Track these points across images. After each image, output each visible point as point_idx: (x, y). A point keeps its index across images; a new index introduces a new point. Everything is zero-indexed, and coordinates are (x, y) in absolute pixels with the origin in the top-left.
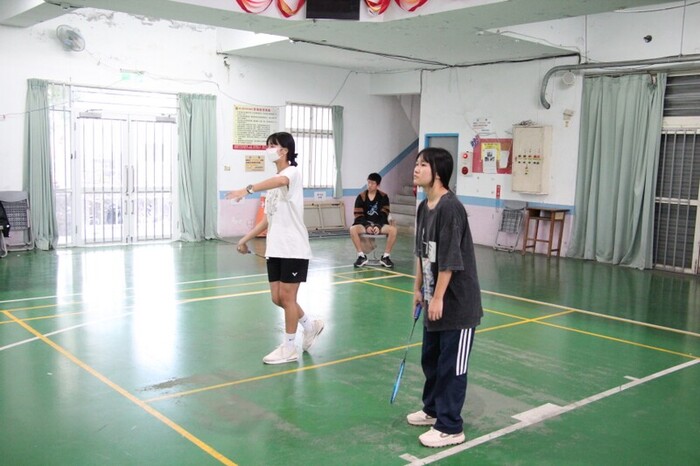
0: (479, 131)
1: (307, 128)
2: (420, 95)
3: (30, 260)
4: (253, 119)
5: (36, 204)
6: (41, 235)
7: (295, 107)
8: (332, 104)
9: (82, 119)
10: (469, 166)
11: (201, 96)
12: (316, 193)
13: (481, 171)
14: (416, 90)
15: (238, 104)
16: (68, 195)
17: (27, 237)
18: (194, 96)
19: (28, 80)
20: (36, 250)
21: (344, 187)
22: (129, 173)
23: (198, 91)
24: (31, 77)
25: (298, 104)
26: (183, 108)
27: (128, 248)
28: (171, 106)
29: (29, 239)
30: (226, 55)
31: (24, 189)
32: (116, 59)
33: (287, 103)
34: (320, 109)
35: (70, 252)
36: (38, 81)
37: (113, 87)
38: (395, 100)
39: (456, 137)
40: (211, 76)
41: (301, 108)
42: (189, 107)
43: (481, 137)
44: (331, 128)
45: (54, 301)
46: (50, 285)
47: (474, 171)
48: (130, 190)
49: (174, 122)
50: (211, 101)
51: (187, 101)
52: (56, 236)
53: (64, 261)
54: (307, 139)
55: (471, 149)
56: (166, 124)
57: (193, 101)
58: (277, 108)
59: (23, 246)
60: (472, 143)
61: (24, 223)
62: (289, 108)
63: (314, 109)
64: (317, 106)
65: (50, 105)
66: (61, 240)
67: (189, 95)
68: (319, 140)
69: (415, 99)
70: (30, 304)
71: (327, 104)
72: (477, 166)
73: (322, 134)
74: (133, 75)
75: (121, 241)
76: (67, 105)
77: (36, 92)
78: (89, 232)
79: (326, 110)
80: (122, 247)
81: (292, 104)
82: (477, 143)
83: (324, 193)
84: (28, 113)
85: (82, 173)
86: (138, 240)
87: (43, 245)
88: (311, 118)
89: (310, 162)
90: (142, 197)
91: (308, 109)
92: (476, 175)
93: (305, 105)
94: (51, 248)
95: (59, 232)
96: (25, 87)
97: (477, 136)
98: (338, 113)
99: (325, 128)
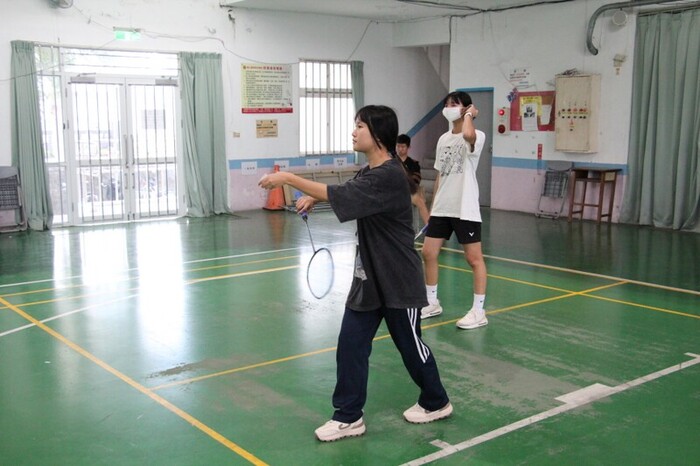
0: (517, 83)
1: (324, 86)
2: (449, 46)
3: (24, 241)
4: (263, 79)
5: (27, 180)
6: (34, 213)
7: (309, 64)
8: (351, 59)
9: (73, 85)
10: (507, 125)
11: (204, 54)
12: (336, 160)
13: (520, 129)
14: (443, 40)
15: (247, 63)
16: (62, 169)
17: (19, 217)
18: (197, 55)
19: (12, 43)
20: (29, 230)
22: (127, 143)
23: (201, 50)
24: (14, 39)
25: (313, 61)
26: (185, 68)
27: (130, 227)
28: (171, 67)
29: (22, 219)
30: (231, 7)
31: (13, 164)
32: (109, 16)
33: (301, 60)
34: (337, 66)
35: (67, 232)
36: (23, 43)
37: (107, 46)
38: (421, 52)
39: (490, 91)
40: (215, 32)
41: (317, 65)
42: (192, 67)
43: (520, 91)
44: (350, 87)
45: (51, 284)
46: (47, 268)
47: (513, 128)
48: (131, 162)
49: (175, 85)
50: (216, 60)
51: (189, 60)
52: (50, 215)
53: (60, 241)
54: (324, 100)
55: (508, 105)
56: (166, 88)
57: (196, 61)
58: (290, 65)
59: (15, 227)
60: (509, 97)
61: (14, 197)
62: (302, 65)
63: (331, 65)
64: (334, 62)
65: (38, 69)
66: (57, 219)
67: (191, 54)
68: (337, 100)
69: (444, 50)
70: (24, 288)
71: (345, 59)
72: (516, 124)
73: (340, 93)
74: (128, 34)
75: (122, 219)
76: (57, 69)
77: (20, 54)
78: (85, 209)
79: (344, 66)
80: (123, 225)
81: (306, 61)
82: (514, 97)
83: (345, 159)
84: (14, 79)
85: (77, 145)
86: (141, 217)
87: (37, 225)
88: (328, 76)
89: (328, 124)
90: (143, 169)
91: (324, 66)
92: (514, 133)
93: (320, 61)
94: (46, 229)
95: (54, 212)
96: (8, 51)
97: (515, 90)
98: (358, 70)
99: (344, 87)
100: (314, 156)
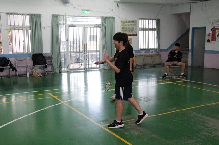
0: (215, 25)
1: (147, 27)
2: (189, 13)
3: (53, 76)
4: (128, 25)
5: (55, 57)
6: (57, 67)
7: (142, 20)
8: (156, 18)
9: (69, 28)
10: (210, 39)
11: (109, 17)
12: (150, 51)
13: (215, 40)
14: (188, 11)
15: (122, 20)
16: (65, 54)
17: (52, 68)
18: (107, 17)
19: (52, 15)
20: (55, 73)
21: (160, 49)
22: (85, 45)
23: (108, 16)
24: (53, 14)
25: (144, 19)
26: (103, 21)
27: (85, 72)
28: (99, 21)
29: (53, 69)
30: (118, 2)
31: (51, 52)
32: (80, 6)
33: (140, 19)
34: (151, 20)
35: (66, 73)
36: (55, 15)
37: (79, 16)
38: (179, 15)
39: (205, 28)
40: (113, 10)
41: (145, 20)
42: (105, 22)
43: (216, 28)
44: (155, 27)
45: (61, 90)
46: (59, 84)
47: (213, 40)
48: (86, 51)
49: (100, 27)
50: (113, 19)
51: (104, 19)
52: (61, 68)
53: (64, 76)
54: (147, 32)
55: (211, 32)
56: (97, 28)
57: (107, 19)
58: (136, 20)
59: (51, 71)
60: (212, 30)
61: (51, 62)
62: (140, 20)
63: (150, 20)
64: (150, 19)
65: (59, 23)
66: (63, 69)
67: (105, 17)
68: (151, 32)
69: (188, 15)
70: (53, 91)
71: (154, 18)
72: (214, 39)
73: (152, 29)
74: (86, 11)
75: (83, 69)
76: (64, 23)
77: (54, 19)
78: (71, 67)
79: (154, 21)
80: (83, 71)
81: (141, 19)
82: (214, 30)
83: (153, 51)
84: (52, 26)
85: (70, 46)
86: (89, 69)
87: (57, 71)
88: (148, 24)
89: (148, 40)
90: (90, 54)
91: (147, 20)
92: (213, 42)
93: (146, 19)
94: (60, 72)
95: (63, 67)
96: (50, 18)
97: (214, 27)
98: (158, 22)
99: (154, 27)
100: (143, 50)
